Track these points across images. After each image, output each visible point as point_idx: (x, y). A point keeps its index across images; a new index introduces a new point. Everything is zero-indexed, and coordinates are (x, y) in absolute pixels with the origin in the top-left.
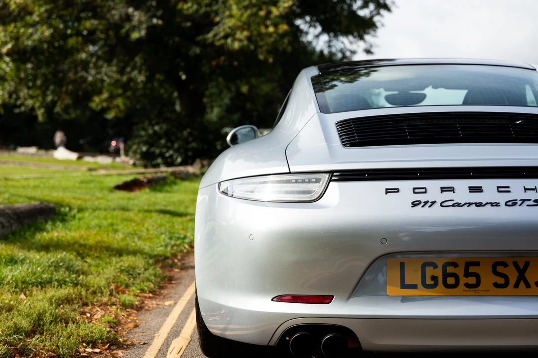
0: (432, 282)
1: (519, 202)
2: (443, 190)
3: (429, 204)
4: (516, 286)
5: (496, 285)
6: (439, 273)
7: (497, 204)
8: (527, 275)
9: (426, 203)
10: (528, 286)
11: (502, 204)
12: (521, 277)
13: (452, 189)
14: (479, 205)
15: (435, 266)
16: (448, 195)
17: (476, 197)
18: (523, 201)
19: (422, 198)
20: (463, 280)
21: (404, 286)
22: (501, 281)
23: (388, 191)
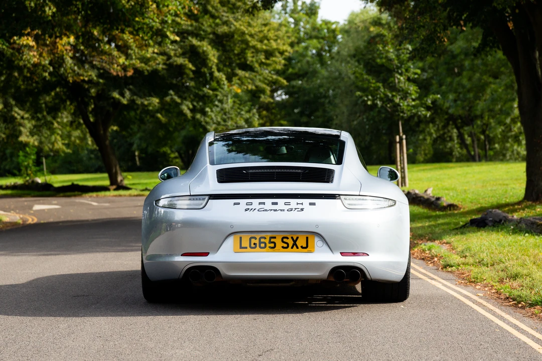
0: (254, 246)
1: (294, 210)
2: (260, 203)
3: (253, 210)
4: (292, 248)
5: (283, 247)
6: (257, 242)
7: (284, 210)
8: (297, 243)
9: (251, 209)
10: (297, 248)
11: (286, 210)
12: (295, 244)
13: (264, 203)
14: (275, 210)
15: (256, 239)
16: (262, 206)
17: (275, 207)
18: (296, 209)
19: (250, 207)
20: (268, 245)
21: (241, 247)
22: (285, 245)
23: (235, 204)
